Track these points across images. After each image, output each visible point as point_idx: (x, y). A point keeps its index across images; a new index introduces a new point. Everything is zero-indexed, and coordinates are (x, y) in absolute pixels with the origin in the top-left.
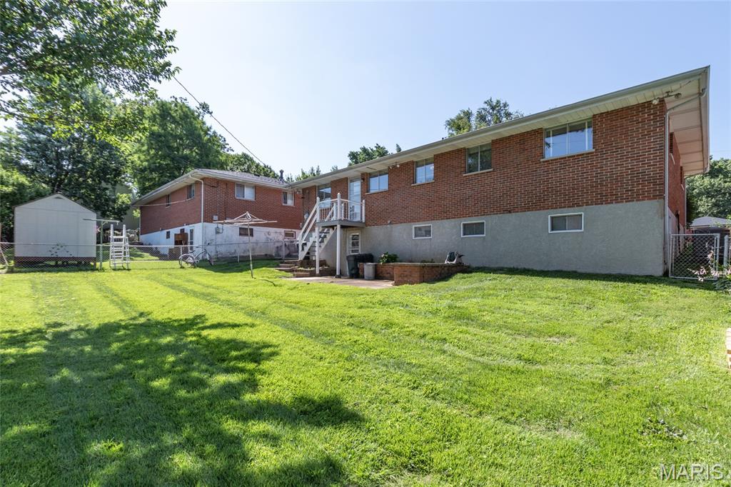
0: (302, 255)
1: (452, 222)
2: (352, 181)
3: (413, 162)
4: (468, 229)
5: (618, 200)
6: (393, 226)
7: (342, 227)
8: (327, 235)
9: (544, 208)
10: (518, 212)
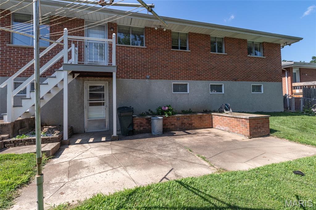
6: (153, 81)
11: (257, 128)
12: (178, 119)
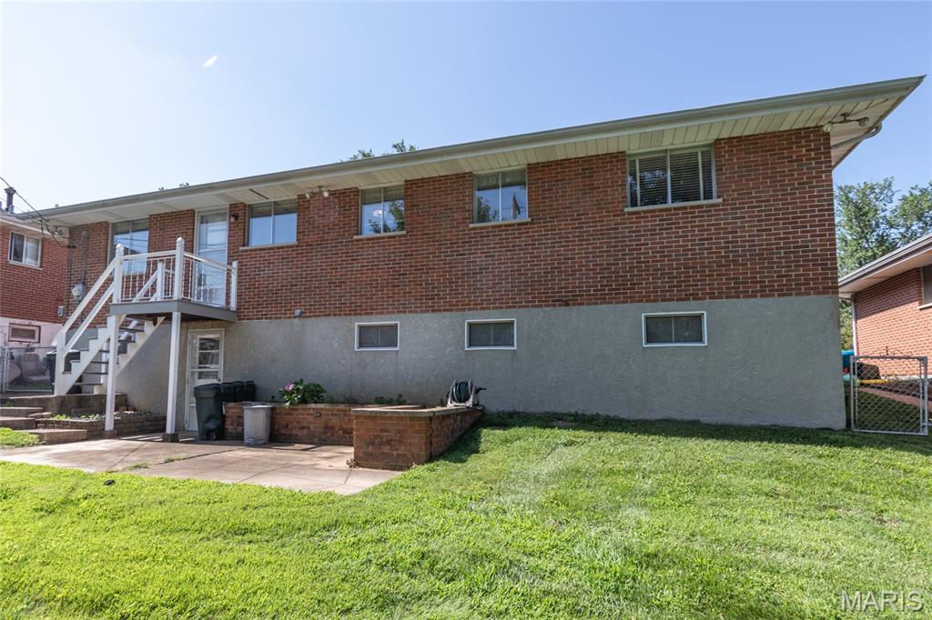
0: (63, 383)
1: (445, 319)
2: (204, 220)
3: (356, 191)
4: (478, 334)
5: (766, 292)
6: (308, 321)
7: (186, 319)
8: (138, 335)
9: (633, 300)
10: (582, 304)
11: (381, 443)
12: (319, 414)
